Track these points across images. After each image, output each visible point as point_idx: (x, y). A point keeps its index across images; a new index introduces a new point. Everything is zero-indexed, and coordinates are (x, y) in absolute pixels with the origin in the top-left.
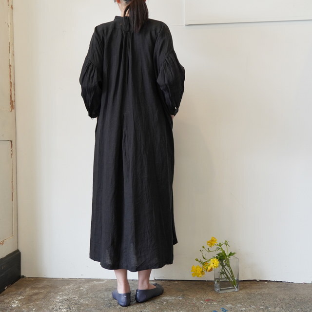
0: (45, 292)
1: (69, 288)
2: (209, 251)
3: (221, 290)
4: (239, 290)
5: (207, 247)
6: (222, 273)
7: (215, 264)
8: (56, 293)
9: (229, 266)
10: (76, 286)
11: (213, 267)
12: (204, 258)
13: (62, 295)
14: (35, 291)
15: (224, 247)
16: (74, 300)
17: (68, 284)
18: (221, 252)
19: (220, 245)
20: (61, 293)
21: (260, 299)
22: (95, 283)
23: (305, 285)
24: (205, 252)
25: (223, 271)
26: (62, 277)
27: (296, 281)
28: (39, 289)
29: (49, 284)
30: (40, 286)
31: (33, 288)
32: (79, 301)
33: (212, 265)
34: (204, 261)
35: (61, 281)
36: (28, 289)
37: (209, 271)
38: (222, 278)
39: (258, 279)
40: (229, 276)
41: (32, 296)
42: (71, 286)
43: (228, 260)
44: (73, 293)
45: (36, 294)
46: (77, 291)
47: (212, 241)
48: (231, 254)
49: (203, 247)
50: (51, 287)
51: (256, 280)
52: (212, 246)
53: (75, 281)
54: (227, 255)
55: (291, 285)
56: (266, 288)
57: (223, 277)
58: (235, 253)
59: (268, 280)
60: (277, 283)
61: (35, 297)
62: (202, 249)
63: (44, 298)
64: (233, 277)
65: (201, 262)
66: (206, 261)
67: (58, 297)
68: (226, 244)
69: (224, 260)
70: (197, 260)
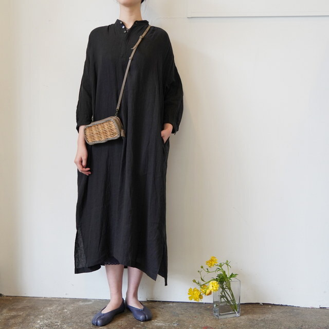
0: (24, 315)
1: (51, 310)
2: (208, 271)
3: (220, 315)
4: (241, 316)
5: (206, 267)
6: (222, 297)
7: (214, 287)
8: (36, 316)
9: (230, 289)
10: (59, 308)
11: (212, 291)
12: (202, 280)
13: (43, 318)
14: (13, 313)
15: (225, 268)
16: (56, 325)
17: (51, 305)
18: (222, 273)
19: (221, 266)
20: (42, 316)
21: (263, 326)
22: (81, 303)
23: (313, 310)
24: (204, 273)
25: (223, 294)
26: (44, 296)
27: (302, 305)
28: (17, 310)
29: (29, 305)
30: (20, 307)
31: (10, 310)
32: (61, 327)
33: (211, 288)
34: (202, 283)
35: (43, 300)
36: (5, 311)
37: (208, 295)
38: (221, 302)
39: (261, 302)
40: (229, 299)
41: (8, 319)
42: (54, 307)
43: (229, 282)
44: (56, 316)
45: (14, 317)
46: (61, 313)
47: (212, 260)
48: (232, 275)
49: (202, 267)
50: (31, 308)
51: (258, 304)
52: (212, 266)
53: (59, 301)
54: (228, 276)
55: (297, 309)
56: (270, 313)
57: (223, 300)
58: (236, 275)
59: (272, 303)
60: (282, 307)
61: (12, 321)
62: (200, 269)
63: (22, 323)
64: (234, 300)
65: (199, 283)
66: (204, 283)
67: (39, 321)
68: (227, 265)
69: (225, 283)
70: (194, 281)
